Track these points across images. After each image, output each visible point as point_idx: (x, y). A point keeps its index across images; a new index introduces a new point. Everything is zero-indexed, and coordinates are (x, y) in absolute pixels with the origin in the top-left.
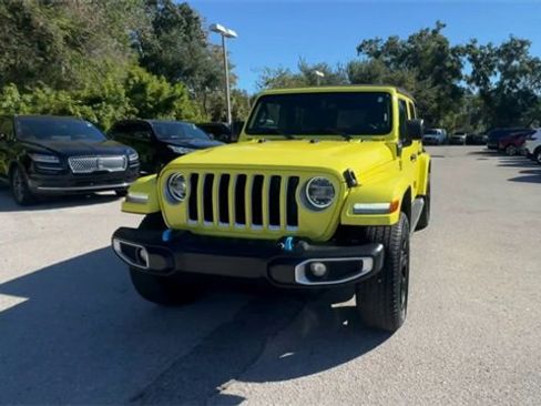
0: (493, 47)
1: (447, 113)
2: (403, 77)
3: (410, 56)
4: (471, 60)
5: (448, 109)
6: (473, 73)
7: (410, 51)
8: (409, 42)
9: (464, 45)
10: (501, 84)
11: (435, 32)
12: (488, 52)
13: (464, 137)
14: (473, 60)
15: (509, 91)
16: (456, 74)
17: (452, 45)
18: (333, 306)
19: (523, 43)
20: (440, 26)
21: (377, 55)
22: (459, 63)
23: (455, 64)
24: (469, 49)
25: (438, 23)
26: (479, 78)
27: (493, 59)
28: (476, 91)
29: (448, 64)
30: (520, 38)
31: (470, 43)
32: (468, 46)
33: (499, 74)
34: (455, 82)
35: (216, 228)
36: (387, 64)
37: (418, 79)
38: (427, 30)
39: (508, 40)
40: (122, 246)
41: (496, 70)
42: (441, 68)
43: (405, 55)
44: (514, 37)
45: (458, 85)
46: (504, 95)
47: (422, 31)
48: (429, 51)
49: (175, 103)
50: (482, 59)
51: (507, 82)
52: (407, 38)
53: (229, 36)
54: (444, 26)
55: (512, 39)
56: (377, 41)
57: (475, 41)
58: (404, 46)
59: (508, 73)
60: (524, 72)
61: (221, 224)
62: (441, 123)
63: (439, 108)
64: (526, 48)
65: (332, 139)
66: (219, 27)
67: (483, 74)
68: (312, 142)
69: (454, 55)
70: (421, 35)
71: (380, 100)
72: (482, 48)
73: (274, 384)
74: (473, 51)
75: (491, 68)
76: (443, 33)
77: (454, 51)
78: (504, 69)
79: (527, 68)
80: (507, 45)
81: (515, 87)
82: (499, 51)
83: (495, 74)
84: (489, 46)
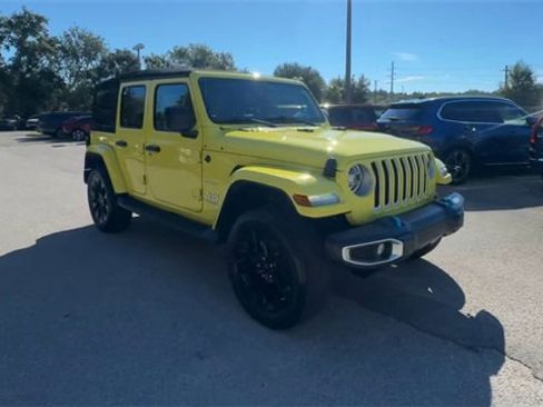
10: (17, 64)
15: (29, 71)
19: (40, 19)
30: (35, 13)
33: (13, 50)
39: (20, 12)
44: (28, 10)
46: (23, 75)
51: (24, 58)
55: (26, 13)
59: (23, 49)
60: (44, 51)
64: (42, 24)
78: (20, 44)
79: (48, 47)
80: (19, 17)
81: (35, 65)
82: (10, 22)
83: (8, 48)
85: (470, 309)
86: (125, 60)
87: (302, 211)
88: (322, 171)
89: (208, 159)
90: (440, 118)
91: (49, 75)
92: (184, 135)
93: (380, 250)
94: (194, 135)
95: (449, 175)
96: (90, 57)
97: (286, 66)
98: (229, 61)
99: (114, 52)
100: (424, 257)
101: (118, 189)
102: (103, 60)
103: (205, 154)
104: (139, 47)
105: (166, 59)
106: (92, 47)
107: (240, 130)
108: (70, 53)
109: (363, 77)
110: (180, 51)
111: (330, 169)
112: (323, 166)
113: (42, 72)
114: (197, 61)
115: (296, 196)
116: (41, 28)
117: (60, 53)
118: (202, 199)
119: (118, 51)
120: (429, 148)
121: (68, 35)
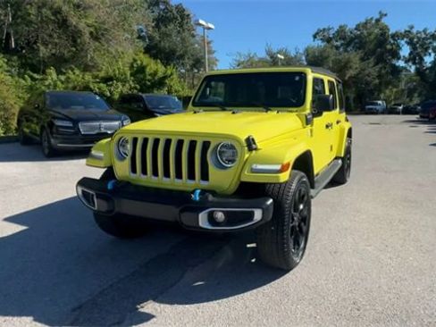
0: (428, 32)
1: (387, 88)
2: (349, 58)
3: (356, 41)
4: (408, 43)
5: (388, 84)
6: (410, 54)
7: (357, 37)
8: (356, 29)
9: (403, 31)
10: (434, 65)
11: (378, 21)
12: (423, 36)
13: (401, 108)
14: (410, 43)
16: (395, 55)
17: (392, 31)
18: (248, 246)
20: (382, 15)
21: (329, 40)
22: (398, 46)
23: (394, 47)
24: (407, 34)
25: (380, 13)
26: (415, 58)
27: (428, 42)
28: (413, 69)
29: (389, 47)
31: (408, 29)
32: (406, 31)
34: (394, 62)
35: (149, 180)
36: (337, 48)
37: (362, 59)
38: (372, 19)
40: (83, 192)
41: (430, 51)
42: (383, 50)
43: (352, 40)
45: (397, 64)
47: (367, 20)
48: (372, 37)
49: (167, 81)
50: (417, 43)
52: (354, 27)
53: (209, 28)
54: (386, 15)
56: (329, 29)
57: (412, 27)
58: (351, 33)
61: (153, 177)
62: (382, 96)
63: (380, 83)
65: (255, 111)
66: (201, 22)
67: (418, 54)
68: (234, 113)
69: (394, 40)
70: (366, 23)
71: (297, 78)
72: (418, 32)
73: (181, 307)
74: (411, 36)
75: (426, 49)
76: (384, 21)
77: (393, 36)
84: (425, 31)
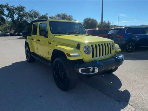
0: (14, 7)
4: (7, 10)
6: (9, 14)
9: (4, 5)
10: (18, 19)
13: (9, 34)
15: (21, 21)
16: (3, 14)
19: (24, 7)
23: (2, 10)
26: (11, 15)
27: (15, 10)
28: (9, 19)
31: (6, 4)
32: (6, 5)
33: (17, 15)
34: (3, 16)
41: (15, 14)
44: (21, 5)
46: (19, 22)
50: (11, 10)
51: (20, 18)
55: (20, 6)
57: (8, 4)
59: (20, 15)
60: (24, 15)
64: (24, 9)
72: (10, 6)
74: (8, 7)
78: (19, 14)
79: (26, 14)
80: (19, 7)
81: (22, 19)
82: (16, 8)
83: (16, 15)
84: (13, 6)
85: (122, 89)
86: (44, 17)
87: (68, 58)
88: (76, 47)
89: (50, 43)
90: (126, 32)
91: (25, 22)
92: (44, 37)
93: (91, 70)
94: (47, 37)
95: (120, 49)
96: (35, 17)
97: (87, 19)
98: (71, 17)
99: (42, 15)
100: (113, 73)
101: (31, 51)
102: (39, 18)
103: (50, 42)
104: (47, 14)
105: (55, 17)
106: (36, 14)
107: (60, 35)
108: (31, 16)
109: (109, 21)
110: (58, 15)
111: (78, 47)
112: (77, 45)
113: (24, 21)
114: (63, 17)
115: (67, 54)
116: (24, 10)
117: (28, 16)
118: (49, 54)
119: (43, 15)
120: (113, 41)
121: (30, 12)
